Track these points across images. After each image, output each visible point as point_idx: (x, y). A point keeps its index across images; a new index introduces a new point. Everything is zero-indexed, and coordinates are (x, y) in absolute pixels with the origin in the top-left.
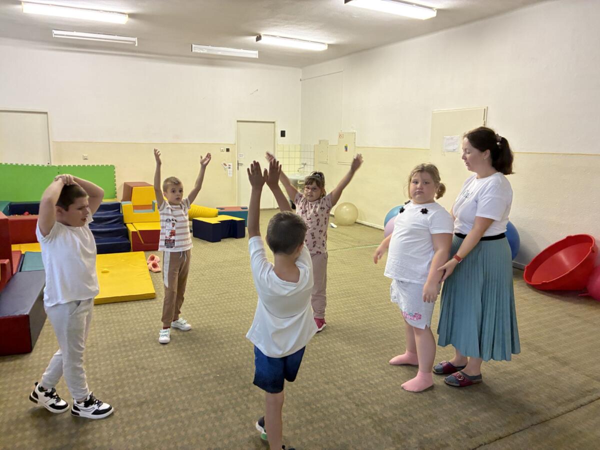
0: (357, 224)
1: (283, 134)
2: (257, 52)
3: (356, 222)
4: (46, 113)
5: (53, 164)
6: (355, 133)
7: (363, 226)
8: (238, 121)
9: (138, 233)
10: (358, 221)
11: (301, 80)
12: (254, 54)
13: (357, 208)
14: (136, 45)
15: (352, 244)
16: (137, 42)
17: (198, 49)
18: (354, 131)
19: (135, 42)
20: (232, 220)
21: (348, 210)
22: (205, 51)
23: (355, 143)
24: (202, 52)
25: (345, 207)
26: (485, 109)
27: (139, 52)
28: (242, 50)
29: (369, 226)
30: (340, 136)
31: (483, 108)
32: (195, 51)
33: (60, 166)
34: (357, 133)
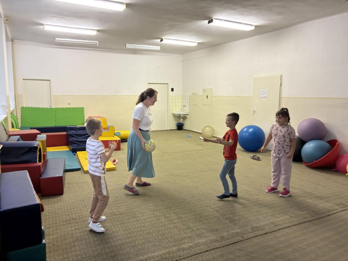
0: (214, 137)
1: (172, 90)
2: (159, 47)
4: (49, 80)
5: (52, 107)
8: (149, 83)
10: (214, 135)
11: (182, 61)
13: (214, 129)
14: (98, 45)
15: (212, 147)
18: (211, 88)
19: (97, 43)
21: (209, 129)
22: (133, 47)
24: (131, 47)
25: (207, 128)
27: (99, 48)
28: (152, 46)
30: (204, 90)
31: (280, 75)
32: (128, 47)
33: (56, 108)
34: (213, 89)
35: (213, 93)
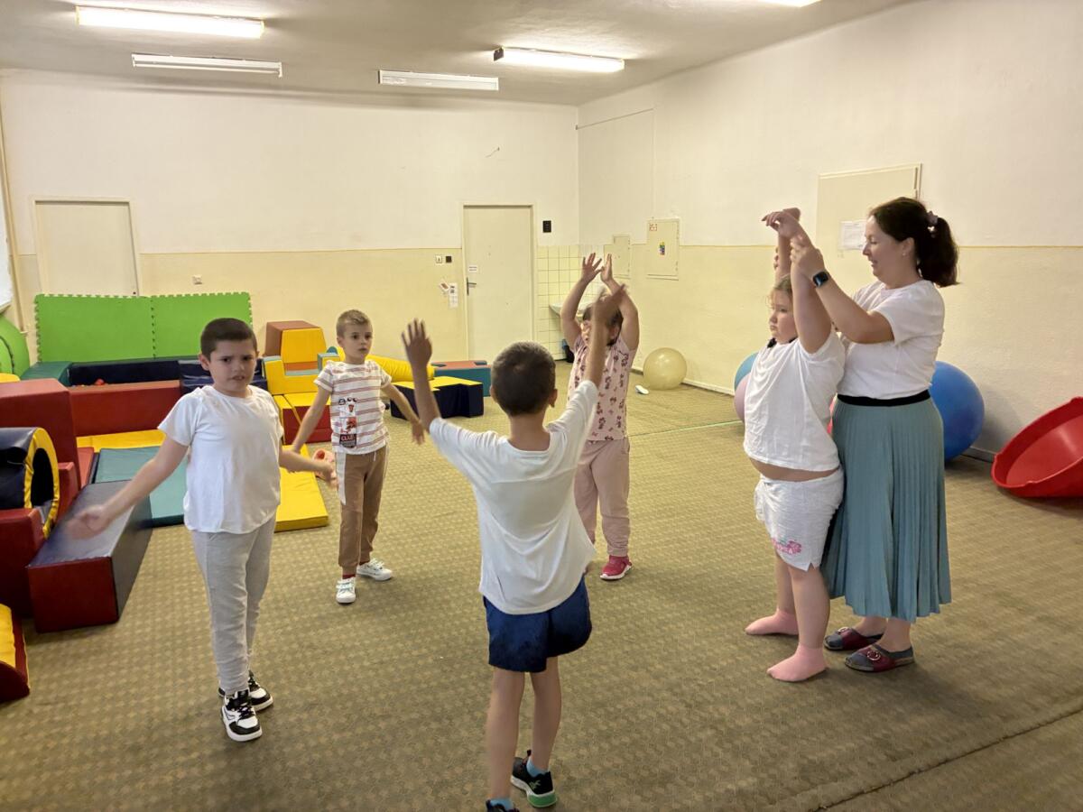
0: (686, 387)
1: (547, 227)
2: (496, 80)
3: (683, 384)
4: (127, 203)
5: (141, 295)
6: (678, 221)
7: (695, 390)
8: (465, 207)
9: (295, 411)
10: (687, 380)
11: (577, 128)
12: (491, 84)
13: (686, 357)
14: (281, 75)
15: (677, 422)
16: (281, 70)
17: (389, 78)
18: (677, 217)
19: (277, 70)
20: (460, 386)
21: (667, 361)
22: (404, 82)
23: (678, 238)
24: (397, 83)
25: (662, 356)
26: (917, 169)
27: (287, 88)
28: (468, 78)
29: (706, 390)
30: (651, 226)
31: (915, 167)
32: (385, 82)
33: (154, 297)
34: (681, 222)
35: (681, 236)
